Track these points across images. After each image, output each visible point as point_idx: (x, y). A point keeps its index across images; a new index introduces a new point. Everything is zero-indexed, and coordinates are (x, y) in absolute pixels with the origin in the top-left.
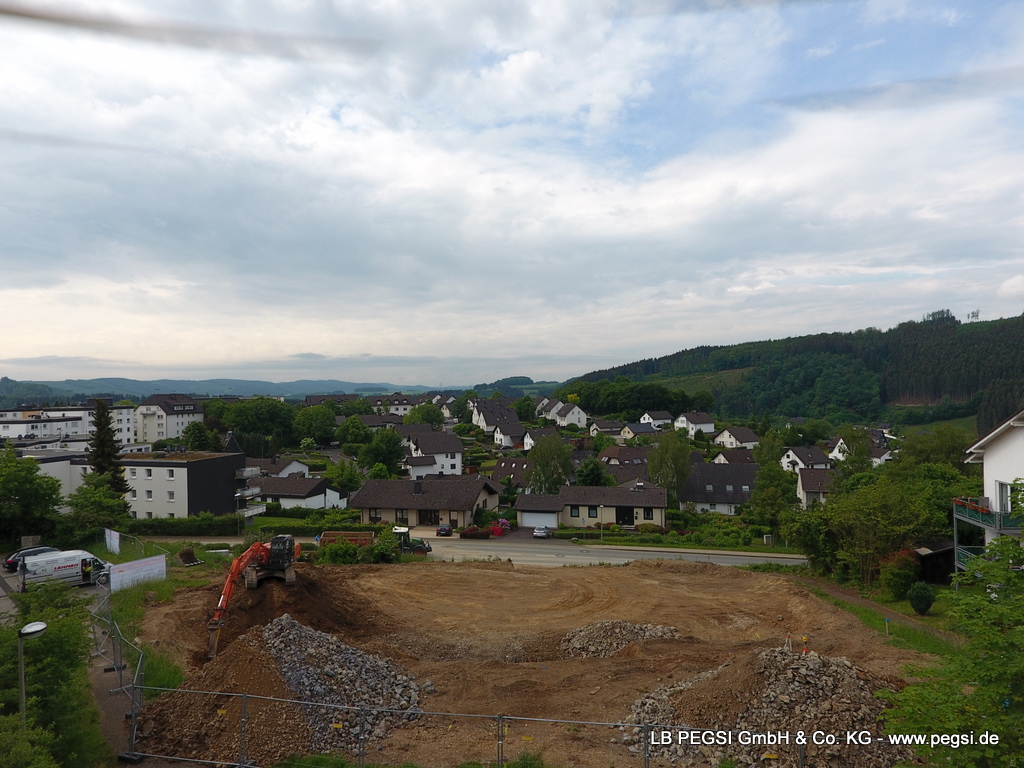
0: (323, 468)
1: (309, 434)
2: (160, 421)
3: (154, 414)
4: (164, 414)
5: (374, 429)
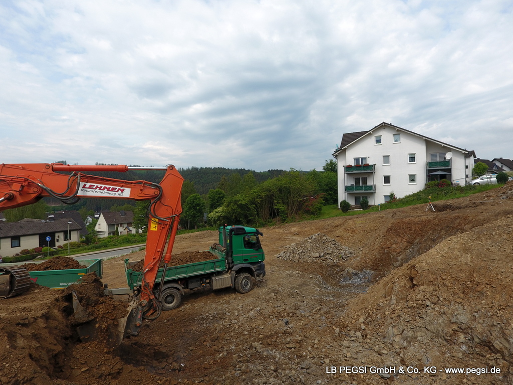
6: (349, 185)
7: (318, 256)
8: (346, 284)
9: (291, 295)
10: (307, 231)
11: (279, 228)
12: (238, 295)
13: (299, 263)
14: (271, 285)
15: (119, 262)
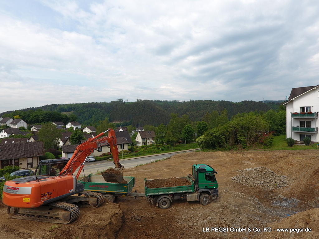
6: (295, 126)
7: (259, 183)
8: (277, 206)
9: (232, 212)
10: (259, 158)
11: (240, 153)
12: (201, 206)
13: (245, 186)
14: (223, 202)
15: (144, 170)
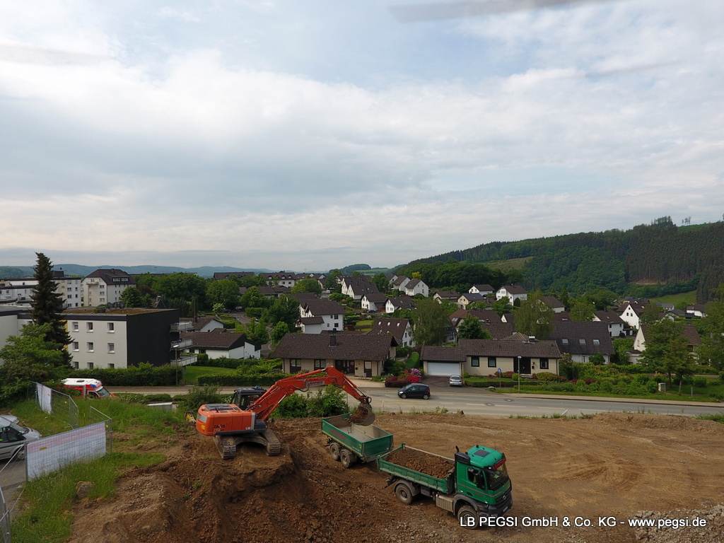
0: (232, 326)
1: (219, 301)
2: (102, 290)
3: (97, 284)
4: (105, 285)
5: (269, 297)
